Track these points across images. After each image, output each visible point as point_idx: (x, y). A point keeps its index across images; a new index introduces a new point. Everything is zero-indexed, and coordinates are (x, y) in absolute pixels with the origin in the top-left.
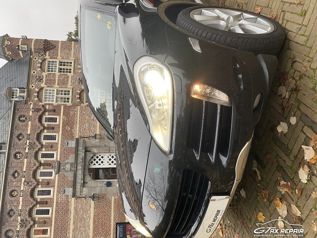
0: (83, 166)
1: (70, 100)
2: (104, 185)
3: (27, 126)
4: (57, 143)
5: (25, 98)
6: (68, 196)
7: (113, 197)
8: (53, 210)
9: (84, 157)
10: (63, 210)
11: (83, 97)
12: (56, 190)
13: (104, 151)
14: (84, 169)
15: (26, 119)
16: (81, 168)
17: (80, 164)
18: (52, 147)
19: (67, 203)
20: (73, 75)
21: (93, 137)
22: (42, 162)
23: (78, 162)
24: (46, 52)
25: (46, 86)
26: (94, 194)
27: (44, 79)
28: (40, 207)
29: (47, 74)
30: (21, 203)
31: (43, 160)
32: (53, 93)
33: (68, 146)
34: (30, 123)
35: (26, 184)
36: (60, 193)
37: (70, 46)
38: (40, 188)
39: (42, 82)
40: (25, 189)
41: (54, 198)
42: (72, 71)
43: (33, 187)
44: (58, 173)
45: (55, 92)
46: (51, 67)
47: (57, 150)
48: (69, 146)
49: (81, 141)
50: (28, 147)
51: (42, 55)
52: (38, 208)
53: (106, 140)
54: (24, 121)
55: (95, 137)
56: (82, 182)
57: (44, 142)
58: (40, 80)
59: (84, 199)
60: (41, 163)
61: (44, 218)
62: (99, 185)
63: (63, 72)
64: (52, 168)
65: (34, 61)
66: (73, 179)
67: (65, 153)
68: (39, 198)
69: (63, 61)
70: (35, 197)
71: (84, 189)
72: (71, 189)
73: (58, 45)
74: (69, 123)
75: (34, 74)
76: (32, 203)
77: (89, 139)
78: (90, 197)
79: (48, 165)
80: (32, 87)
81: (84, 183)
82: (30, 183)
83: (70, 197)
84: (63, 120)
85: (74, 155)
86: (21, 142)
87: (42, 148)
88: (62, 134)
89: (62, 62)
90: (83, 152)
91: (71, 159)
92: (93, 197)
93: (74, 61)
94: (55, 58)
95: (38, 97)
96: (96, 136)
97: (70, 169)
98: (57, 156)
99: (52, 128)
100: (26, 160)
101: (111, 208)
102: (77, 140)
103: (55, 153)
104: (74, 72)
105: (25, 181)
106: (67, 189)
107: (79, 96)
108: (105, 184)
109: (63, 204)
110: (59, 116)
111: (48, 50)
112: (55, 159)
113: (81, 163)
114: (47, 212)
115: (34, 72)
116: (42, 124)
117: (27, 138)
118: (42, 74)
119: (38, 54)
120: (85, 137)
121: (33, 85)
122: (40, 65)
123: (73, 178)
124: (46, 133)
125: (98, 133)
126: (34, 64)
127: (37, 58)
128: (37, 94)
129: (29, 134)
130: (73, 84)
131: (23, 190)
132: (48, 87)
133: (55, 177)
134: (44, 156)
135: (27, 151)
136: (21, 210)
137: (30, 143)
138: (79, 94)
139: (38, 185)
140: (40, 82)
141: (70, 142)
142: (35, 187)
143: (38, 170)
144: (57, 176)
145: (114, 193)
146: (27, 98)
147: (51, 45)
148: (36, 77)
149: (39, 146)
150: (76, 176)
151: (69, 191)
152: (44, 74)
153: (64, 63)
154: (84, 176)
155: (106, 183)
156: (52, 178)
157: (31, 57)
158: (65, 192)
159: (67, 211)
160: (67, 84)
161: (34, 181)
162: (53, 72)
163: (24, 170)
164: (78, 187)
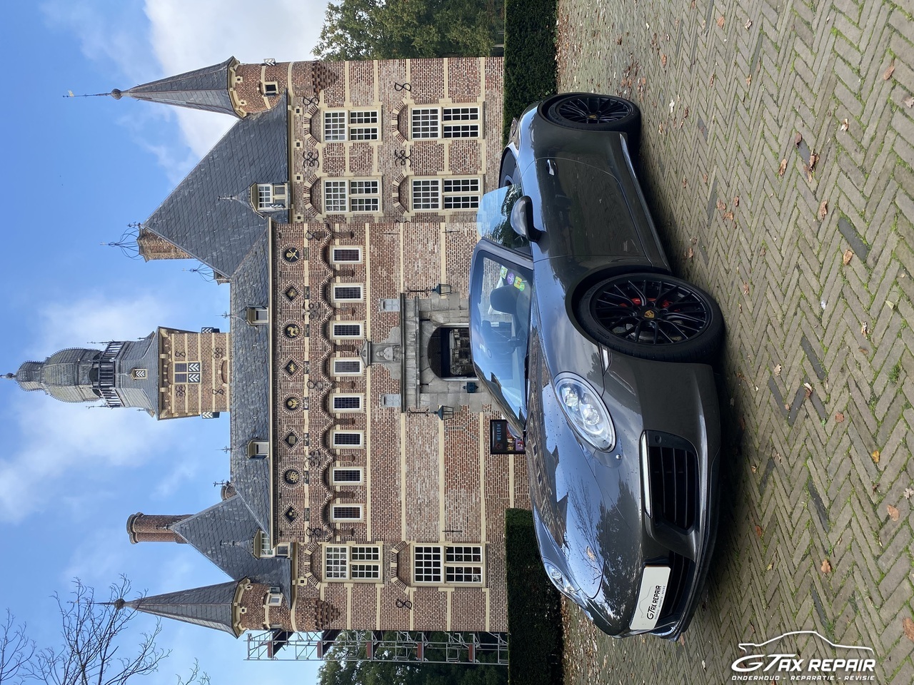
0: (418, 351)
1: (379, 204)
2: (462, 389)
3: (302, 269)
4: (364, 305)
5: (286, 205)
6: (392, 410)
7: (481, 414)
8: (365, 435)
9: (418, 331)
10: (386, 436)
11: (406, 197)
12: (368, 398)
13: (458, 319)
14: (421, 357)
15: (298, 254)
16: (414, 354)
17: (412, 347)
18: (353, 312)
19: (392, 423)
20: (382, 143)
21: (433, 290)
22: (338, 343)
23: (408, 342)
24: (318, 94)
25: (326, 174)
26: (443, 406)
27: (321, 159)
28: (342, 429)
29: (325, 145)
30: (307, 421)
31: (339, 339)
32: (342, 190)
33: (385, 311)
34: (306, 263)
35: (312, 385)
36: (377, 404)
37: (370, 72)
38: (338, 394)
39: (316, 166)
40: (311, 395)
41: (367, 413)
42: (379, 134)
43: (325, 391)
44: (371, 365)
45: (347, 187)
46: (331, 129)
47: (364, 318)
48: (388, 309)
49: (410, 300)
50: (309, 313)
51: (311, 102)
52: (338, 431)
53: (461, 296)
54: (294, 260)
55: (438, 290)
56: (418, 383)
57: (338, 302)
58: (312, 161)
59: (423, 416)
60: (335, 345)
61: (351, 450)
62: (452, 388)
63: (359, 139)
64: (358, 354)
65: (295, 118)
66: (399, 377)
67: (381, 324)
68: (339, 412)
69: (357, 112)
70: (331, 412)
71: (424, 397)
72: (398, 397)
73: (343, 73)
74: (384, 261)
75: (298, 148)
76: (326, 422)
77: (427, 295)
78: (435, 413)
79: (350, 348)
80: (298, 178)
81: (421, 384)
82: (320, 385)
83: (396, 411)
84: (372, 254)
85: (399, 329)
86: (294, 303)
87: (335, 315)
88: (372, 284)
89: (353, 115)
90: (416, 322)
91: (394, 335)
92: (442, 413)
93: (382, 111)
94: (338, 105)
95: (311, 202)
96: (440, 288)
97: (394, 357)
98: (366, 329)
99: (349, 273)
100: (307, 339)
101: (478, 436)
102: (403, 297)
103: (361, 324)
104: (382, 135)
105: (310, 381)
106: (389, 397)
107: (396, 195)
108: (464, 387)
109: (384, 425)
110: (362, 247)
111: (323, 87)
112: (361, 336)
113: (413, 344)
114: (355, 439)
115: (298, 145)
116: (330, 266)
117: (305, 294)
118: (316, 147)
119: (302, 98)
120: (418, 291)
121: (298, 174)
122: (308, 126)
123: (400, 375)
124: (339, 283)
125: (443, 282)
126: (296, 123)
127: (301, 109)
128: (309, 195)
129: (308, 288)
130: (383, 165)
131: (308, 398)
132: (331, 176)
133: (365, 373)
134: (341, 330)
135: (307, 321)
136: (308, 434)
137: (311, 306)
138: (396, 189)
139: (334, 387)
140: (314, 165)
141: (388, 301)
142: (329, 392)
143: (331, 359)
144: (369, 369)
145: (483, 406)
146: (290, 206)
147: (327, 73)
148: (303, 156)
149: (330, 312)
150: (405, 371)
151: (395, 400)
152: (320, 147)
153: (360, 114)
154: (421, 371)
155: (466, 385)
156: (360, 373)
157: (289, 108)
158: (387, 403)
159: (393, 438)
160: (370, 166)
161: (326, 380)
162: (338, 141)
163: (307, 359)
164: (411, 392)
